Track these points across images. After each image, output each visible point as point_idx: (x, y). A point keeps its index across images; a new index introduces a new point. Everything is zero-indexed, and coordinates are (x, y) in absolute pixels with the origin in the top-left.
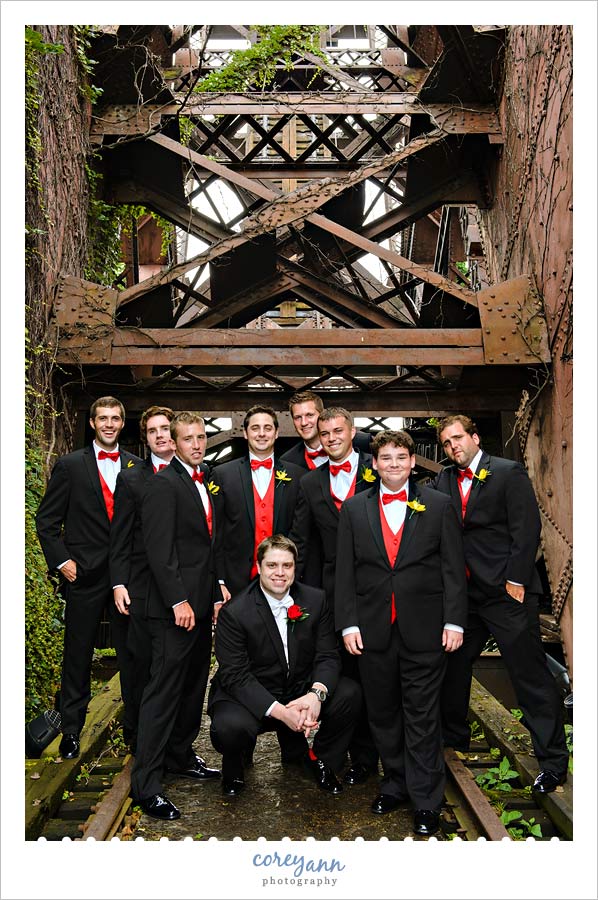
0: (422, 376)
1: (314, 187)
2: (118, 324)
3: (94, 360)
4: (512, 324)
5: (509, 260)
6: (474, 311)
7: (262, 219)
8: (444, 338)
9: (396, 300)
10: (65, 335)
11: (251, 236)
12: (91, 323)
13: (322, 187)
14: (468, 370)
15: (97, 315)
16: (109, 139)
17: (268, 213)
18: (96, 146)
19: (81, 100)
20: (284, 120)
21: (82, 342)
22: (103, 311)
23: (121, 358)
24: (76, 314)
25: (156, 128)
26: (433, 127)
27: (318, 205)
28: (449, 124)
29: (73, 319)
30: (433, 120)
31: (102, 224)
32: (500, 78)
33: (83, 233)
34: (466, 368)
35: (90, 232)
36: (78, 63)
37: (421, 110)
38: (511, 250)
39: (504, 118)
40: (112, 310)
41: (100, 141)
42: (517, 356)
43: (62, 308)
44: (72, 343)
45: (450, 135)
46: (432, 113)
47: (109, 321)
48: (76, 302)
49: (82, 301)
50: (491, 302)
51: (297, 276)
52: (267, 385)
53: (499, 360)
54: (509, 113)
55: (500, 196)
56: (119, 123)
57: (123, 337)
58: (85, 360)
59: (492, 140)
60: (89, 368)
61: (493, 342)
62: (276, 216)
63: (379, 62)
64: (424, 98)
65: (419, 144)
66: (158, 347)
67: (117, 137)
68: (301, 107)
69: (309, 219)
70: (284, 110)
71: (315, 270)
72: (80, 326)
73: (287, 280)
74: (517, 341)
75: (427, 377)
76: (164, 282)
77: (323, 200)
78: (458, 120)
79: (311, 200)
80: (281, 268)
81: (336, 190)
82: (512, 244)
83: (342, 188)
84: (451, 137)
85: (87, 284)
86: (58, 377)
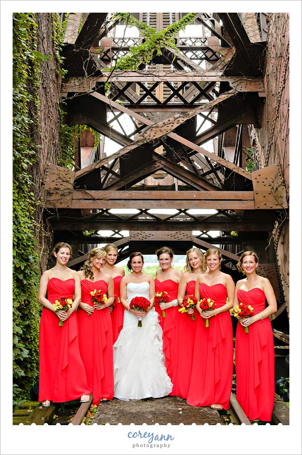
0: (225, 214)
1: (172, 119)
2: (75, 188)
3: (64, 206)
4: (269, 189)
5: (268, 154)
6: (250, 182)
7: (146, 135)
8: (235, 196)
9: (212, 175)
10: (49, 193)
11: (140, 144)
12: (62, 188)
13: (175, 119)
14: (247, 212)
15: (65, 184)
16: (70, 94)
17: (148, 132)
18: (63, 98)
19: (57, 76)
20: (157, 84)
21: (58, 197)
22: (67, 182)
23: (76, 205)
24: (54, 183)
25: (94, 89)
26: (231, 88)
27: (173, 128)
28: (239, 86)
29: (53, 186)
30: (231, 85)
31: (66, 135)
32: (264, 65)
33: (57, 141)
34: (246, 211)
35: (60, 140)
36: (56, 60)
37: (225, 80)
38: (269, 150)
39: (266, 84)
40: (72, 181)
41: (65, 95)
42: (271, 205)
43: (48, 180)
44: (53, 198)
45: (239, 92)
46: (230, 81)
47: (71, 187)
48: (54, 177)
49: (57, 177)
50: (258, 178)
51: (163, 162)
52: (148, 218)
53: (262, 207)
54: (268, 82)
55: (265, 122)
56: (76, 86)
57: (78, 194)
58: (59, 206)
59: (260, 95)
60: (60, 210)
61: (259, 198)
62: (152, 134)
63: (206, 43)
64: (226, 74)
65: (223, 97)
66: (94, 200)
67: (74, 93)
68: (165, 78)
69: (169, 135)
70: (157, 79)
71: (172, 159)
72: (56, 189)
73: (158, 164)
74: (271, 198)
75: (227, 214)
76: (97, 167)
77: (176, 126)
78: (243, 85)
79: (170, 125)
80: (155, 158)
81: (182, 120)
82: (270, 147)
83: (185, 119)
84: (240, 93)
85: (59, 167)
86: (46, 214)
